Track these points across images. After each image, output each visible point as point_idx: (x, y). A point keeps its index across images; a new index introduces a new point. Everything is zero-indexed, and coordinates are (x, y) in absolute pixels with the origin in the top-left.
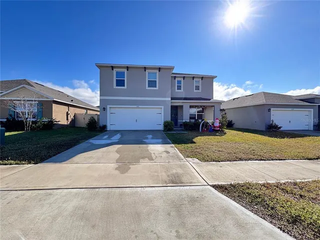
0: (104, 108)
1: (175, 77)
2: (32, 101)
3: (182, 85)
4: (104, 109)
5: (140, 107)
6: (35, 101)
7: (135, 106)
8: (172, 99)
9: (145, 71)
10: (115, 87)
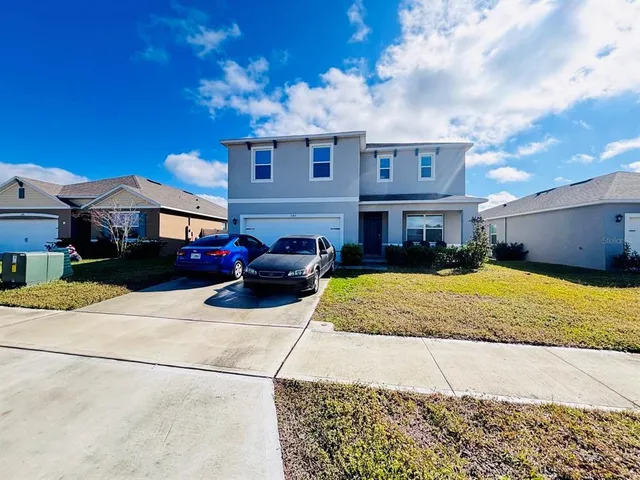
0: (234, 220)
1: (376, 153)
2: (128, 210)
3: (391, 169)
4: (236, 222)
5: (298, 216)
6: (133, 210)
7: (289, 216)
8: (362, 198)
9: (308, 145)
10: (253, 180)
